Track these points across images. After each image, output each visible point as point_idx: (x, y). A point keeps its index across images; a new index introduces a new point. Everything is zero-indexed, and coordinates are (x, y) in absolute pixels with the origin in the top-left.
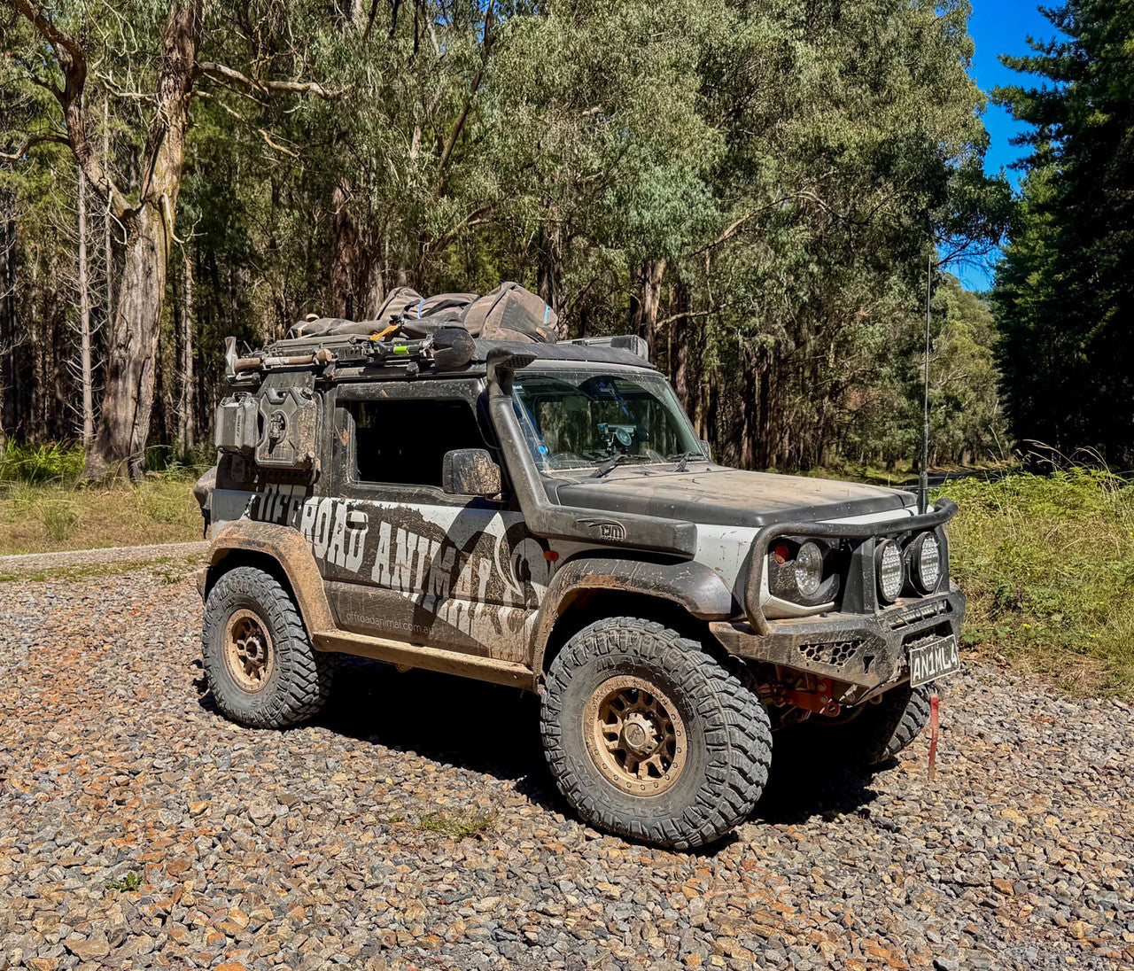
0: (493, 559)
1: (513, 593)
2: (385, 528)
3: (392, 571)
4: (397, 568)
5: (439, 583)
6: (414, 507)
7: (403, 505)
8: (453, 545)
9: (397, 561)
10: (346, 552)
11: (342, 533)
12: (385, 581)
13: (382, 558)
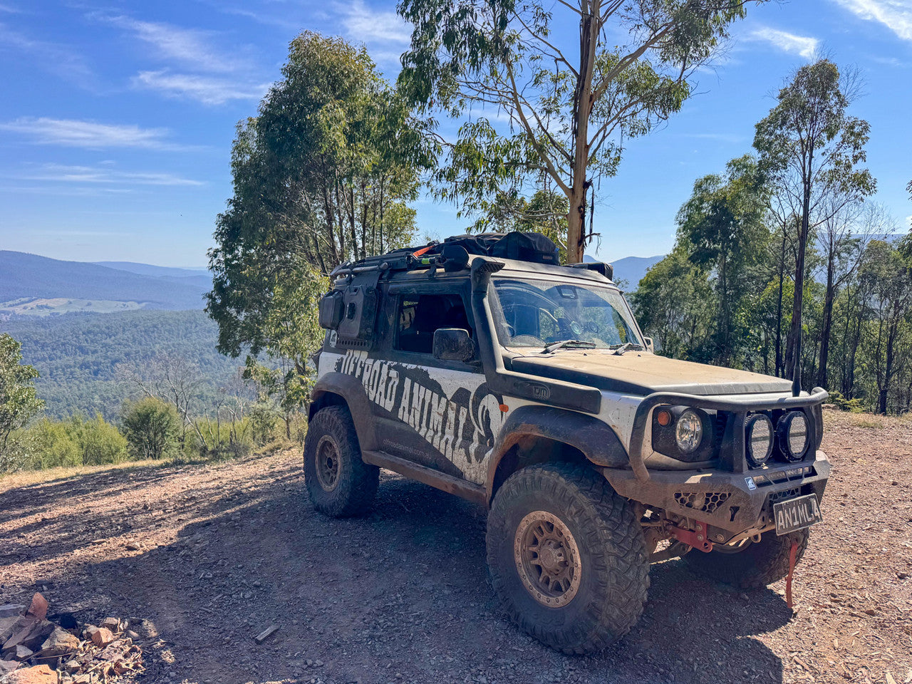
0: (468, 408)
1: (479, 433)
2: (408, 382)
3: (409, 412)
4: (413, 410)
5: (436, 423)
6: (425, 368)
7: (419, 367)
8: (445, 397)
9: (413, 406)
10: (386, 398)
11: (384, 383)
12: (405, 420)
13: (405, 403)
